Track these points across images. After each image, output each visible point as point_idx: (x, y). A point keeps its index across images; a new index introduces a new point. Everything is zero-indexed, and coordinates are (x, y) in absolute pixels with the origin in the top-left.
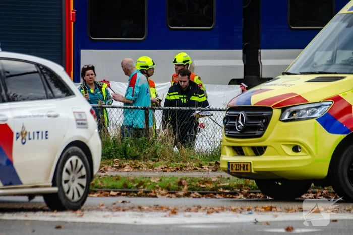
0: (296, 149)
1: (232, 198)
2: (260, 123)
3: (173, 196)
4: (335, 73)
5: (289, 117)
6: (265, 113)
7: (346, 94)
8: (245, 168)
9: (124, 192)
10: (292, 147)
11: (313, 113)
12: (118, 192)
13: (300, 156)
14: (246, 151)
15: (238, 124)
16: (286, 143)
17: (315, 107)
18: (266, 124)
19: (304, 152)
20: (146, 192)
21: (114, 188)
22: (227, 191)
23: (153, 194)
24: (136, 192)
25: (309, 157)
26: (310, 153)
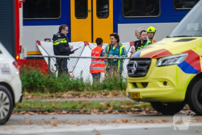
0: (165, 83)
1: (138, 114)
2: (145, 68)
3: (102, 113)
4: (191, 36)
5: (161, 64)
6: (147, 62)
7: (196, 49)
8: (137, 95)
9: (71, 111)
10: (163, 82)
11: (175, 61)
12: (67, 112)
13: (168, 88)
14: (138, 85)
15: (133, 69)
16: (160, 80)
17: (177, 57)
18: (148, 68)
19: (170, 85)
20: (85, 111)
21: (66, 109)
22: (137, 109)
23: (88, 112)
24: (79, 111)
25: (172, 88)
26: (173, 85)
